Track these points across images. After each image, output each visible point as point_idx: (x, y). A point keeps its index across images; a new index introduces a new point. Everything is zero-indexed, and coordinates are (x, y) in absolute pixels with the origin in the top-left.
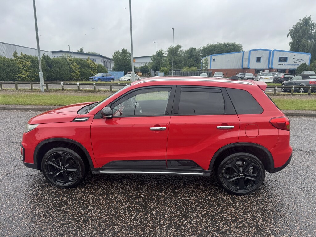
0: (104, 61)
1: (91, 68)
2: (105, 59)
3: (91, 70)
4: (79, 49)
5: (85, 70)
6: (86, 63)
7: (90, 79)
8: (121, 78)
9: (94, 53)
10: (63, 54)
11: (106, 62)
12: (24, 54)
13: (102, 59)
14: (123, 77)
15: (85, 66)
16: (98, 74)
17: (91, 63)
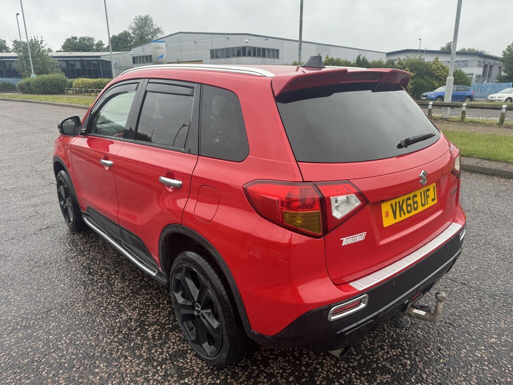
0: (487, 63)
1: (436, 76)
2: (488, 60)
3: (434, 82)
4: (444, 45)
5: (423, 80)
6: (428, 68)
7: (423, 96)
8: (491, 95)
9: (474, 50)
10: (408, 55)
11: (491, 66)
12: (330, 57)
13: (482, 60)
14: (498, 92)
15: (425, 73)
16: (441, 88)
17: (438, 68)
